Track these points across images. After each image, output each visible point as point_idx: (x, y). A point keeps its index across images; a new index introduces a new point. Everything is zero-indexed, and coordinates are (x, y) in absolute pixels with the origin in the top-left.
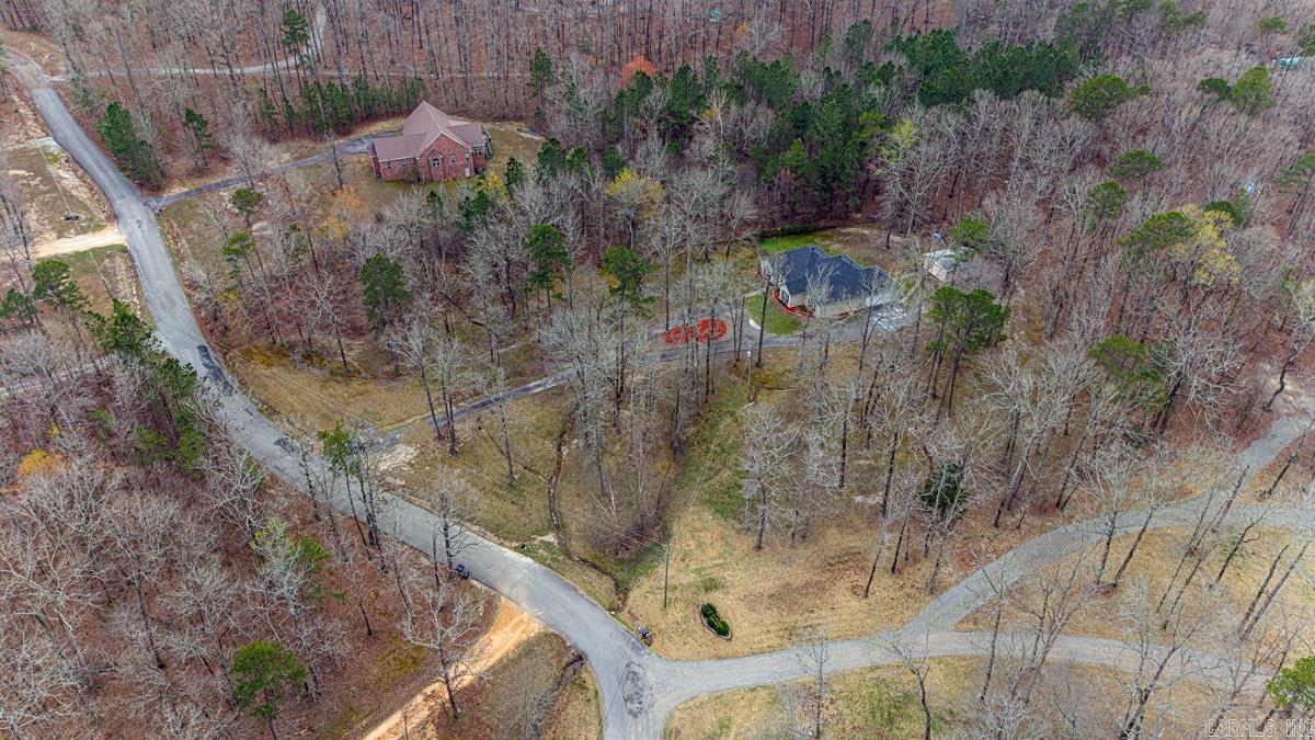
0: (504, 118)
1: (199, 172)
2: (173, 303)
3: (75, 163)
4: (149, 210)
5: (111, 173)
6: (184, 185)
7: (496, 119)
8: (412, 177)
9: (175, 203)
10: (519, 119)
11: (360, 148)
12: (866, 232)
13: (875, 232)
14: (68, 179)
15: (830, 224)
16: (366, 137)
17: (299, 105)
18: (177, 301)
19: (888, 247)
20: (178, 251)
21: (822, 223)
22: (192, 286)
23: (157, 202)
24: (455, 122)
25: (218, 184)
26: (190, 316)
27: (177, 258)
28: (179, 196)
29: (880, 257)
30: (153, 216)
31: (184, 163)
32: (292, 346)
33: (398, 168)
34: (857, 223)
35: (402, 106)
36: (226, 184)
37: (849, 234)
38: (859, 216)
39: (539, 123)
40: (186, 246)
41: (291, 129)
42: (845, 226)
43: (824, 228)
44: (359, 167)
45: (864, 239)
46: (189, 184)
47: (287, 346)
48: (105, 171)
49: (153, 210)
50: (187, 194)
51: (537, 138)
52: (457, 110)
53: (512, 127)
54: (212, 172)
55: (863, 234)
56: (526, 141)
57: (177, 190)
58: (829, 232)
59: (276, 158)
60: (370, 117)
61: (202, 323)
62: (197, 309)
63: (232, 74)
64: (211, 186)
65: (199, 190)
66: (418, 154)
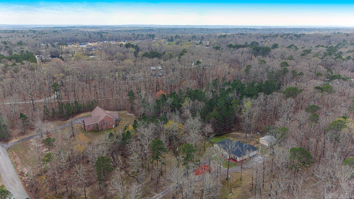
0: (120, 110)
1: (22, 134)
2: (14, 182)
4: (4, 148)
6: (17, 139)
7: (118, 111)
8: (96, 130)
9: (14, 145)
10: (125, 110)
11: (77, 122)
12: (238, 134)
13: (240, 133)
15: (227, 132)
16: (78, 118)
17: (57, 110)
18: (16, 181)
19: (247, 138)
20: (16, 162)
21: (225, 132)
22: (22, 174)
23: (7, 145)
24: (108, 112)
25: (29, 137)
26: (22, 187)
27: (15, 165)
28: (15, 143)
29: (245, 140)
30: (5, 150)
31: (16, 132)
32: (63, 194)
33: (92, 127)
34: (234, 131)
35: (90, 108)
36: (32, 137)
37: (233, 135)
38: (234, 129)
39: (132, 110)
40: (19, 160)
41: (53, 117)
42: (231, 132)
43: (226, 134)
44: (78, 128)
45: (238, 136)
46: (19, 138)
47: (61, 194)
49: (5, 148)
50: (18, 141)
51: (132, 115)
52: (106, 109)
53: (124, 112)
54: (27, 134)
55: (237, 135)
56: (129, 116)
57: (14, 141)
58: (227, 135)
59: (51, 126)
60: (79, 112)
61: (27, 189)
62: (24, 182)
63: (33, 102)
64: (27, 138)
65: (22, 140)
66: (98, 122)
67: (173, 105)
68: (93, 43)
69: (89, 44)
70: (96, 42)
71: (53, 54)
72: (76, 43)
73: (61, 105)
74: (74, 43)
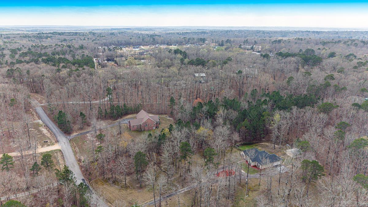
0: (162, 114)
1: (81, 129)
2: (74, 166)
3: (47, 126)
4: (67, 139)
5: (57, 129)
6: (77, 132)
7: (160, 114)
8: (140, 130)
9: (75, 138)
10: (166, 114)
11: (124, 122)
12: (267, 144)
13: (270, 144)
14: (45, 131)
15: (257, 142)
16: (126, 119)
17: (109, 111)
18: (76, 166)
19: (275, 148)
20: (75, 151)
21: (254, 142)
22: (79, 161)
23: (70, 137)
24: (150, 115)
25: (86, 132)
26: (79, 170)
27: (75, 153)
28: (76, 135)
29: (273, 151)
30: (68, 141)
31: (76, 127)
32: (109, 179)
33: (136, 127)
34: (264, 142)
35: (136, 111)
36: (88, 132)
37: (262, 145)
38: (264, 140)
39: (172, 115)
40: (78, 149)
41: (105, 117)
42: (261, 142)
43: (255, 143)
44: (124, 127)
45: (267, 146)
46: (78, 132)
47: (108, 179)
48: (55, 129)
49: (68, 139)
50: (78, 135)
51: (171, 119)
52: (149, 112)
53: (164, 116)
54: (84, 129)
55: (266, 145)
56: (168, 120)
57: (75, 134)
58: (257, 144)
59: (103, 124)
60: (127, 114)
61: (83, 172)
62: (81, 167)
63: (90, 103)
64: (84, 133)
65: (81, 134)
66: (141, 123)
67: (208, 112)
68: (146, 46)
69: (142, 47)
70: (148, 45)
71: (109, 58)
72: (130, 46)
73: (112, 107)
74: (128, 46)
